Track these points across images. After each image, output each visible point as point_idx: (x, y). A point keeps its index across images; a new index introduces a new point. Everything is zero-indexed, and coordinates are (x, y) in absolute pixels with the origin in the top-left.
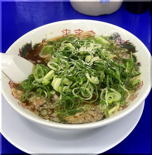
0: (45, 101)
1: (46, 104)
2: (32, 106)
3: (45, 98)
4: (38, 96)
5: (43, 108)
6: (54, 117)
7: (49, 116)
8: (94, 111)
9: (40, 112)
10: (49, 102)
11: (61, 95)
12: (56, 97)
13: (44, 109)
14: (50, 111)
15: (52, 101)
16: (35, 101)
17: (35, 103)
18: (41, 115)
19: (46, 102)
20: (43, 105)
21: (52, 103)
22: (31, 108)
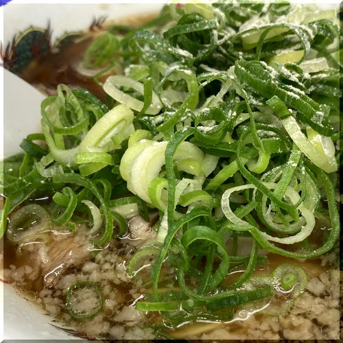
0: (90, 248)
1: (93, 260)
2: (28, 270)
3: (92, 231)
4: (59, 225)
5: (82, 277)
6: (132, 328)
7: (105, 319)
8: (322, 296)
9: (63, 298)
10: (110, 250)
11: (166, 217)
12: (140, 228)
13: (81, 286)
14: (113, 295)
15: (120, 246)
16: (47, 245)
17: (43, 257)
18: (67, 317)
19: (96, 252)
20: (82, 265)
21: (122, 254)
22: (26, 278)
